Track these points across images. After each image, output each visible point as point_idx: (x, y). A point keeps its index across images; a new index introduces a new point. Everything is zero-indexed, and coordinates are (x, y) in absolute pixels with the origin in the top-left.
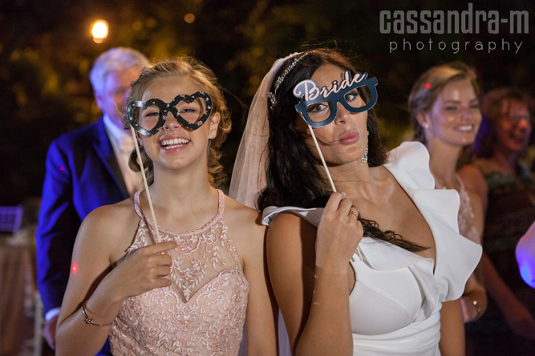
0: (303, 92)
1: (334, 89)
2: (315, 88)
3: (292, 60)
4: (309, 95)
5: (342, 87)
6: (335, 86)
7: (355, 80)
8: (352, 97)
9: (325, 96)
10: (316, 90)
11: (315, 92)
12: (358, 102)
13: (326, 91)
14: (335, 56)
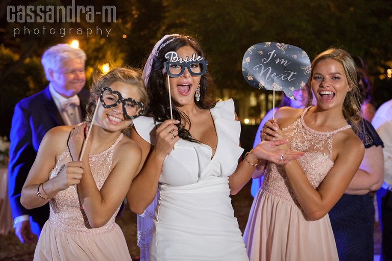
0: (170, 57)
1: (186, 61)
2: (176, 57)
3: (172, 37)
4: (173, 59)
5: (190, 60)
6: (187, 59)
7: (197, 59)
8: (194, 67)
9: (181, 62)
10: (176, 58)
11: (176, 59)
12: (197, 70)
13: (181, 60)
14: (194, 43)
